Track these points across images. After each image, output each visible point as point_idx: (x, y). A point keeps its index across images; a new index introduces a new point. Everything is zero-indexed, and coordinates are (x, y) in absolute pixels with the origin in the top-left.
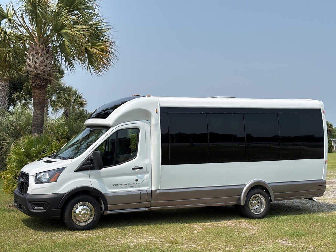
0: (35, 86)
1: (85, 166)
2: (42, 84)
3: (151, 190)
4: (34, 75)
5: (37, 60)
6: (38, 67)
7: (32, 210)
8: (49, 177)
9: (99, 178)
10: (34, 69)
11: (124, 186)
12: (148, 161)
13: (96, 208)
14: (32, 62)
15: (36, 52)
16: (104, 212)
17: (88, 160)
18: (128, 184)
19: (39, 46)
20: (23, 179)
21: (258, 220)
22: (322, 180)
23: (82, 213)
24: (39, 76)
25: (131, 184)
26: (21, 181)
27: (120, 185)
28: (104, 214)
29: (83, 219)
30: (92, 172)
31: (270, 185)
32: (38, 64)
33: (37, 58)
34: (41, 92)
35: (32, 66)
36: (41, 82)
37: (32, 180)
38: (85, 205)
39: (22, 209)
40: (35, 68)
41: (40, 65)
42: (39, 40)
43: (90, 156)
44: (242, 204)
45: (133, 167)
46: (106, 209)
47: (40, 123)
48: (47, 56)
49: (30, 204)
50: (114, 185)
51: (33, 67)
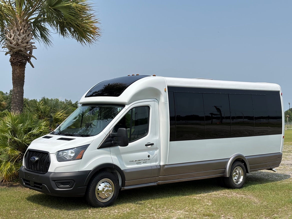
0: (16, 63)
1: (107, 143)
2: (24, 61)
3: (160, 165)
4: (15, 52)
5: (19, 37)
6: (20, 43)
7: (56, 188)
8: (73, 155)
9: (118, 154)
10: (15, 46)
11: (139, 162)
12: (157, 138)
13: (115, 185)
14: (14, 38)
15: (18, 29)
16: (121, 188)
17: (109, 137)
18: (142, 160)
19: (21, 23)
20: (38, 157)
21: (239, 189)
22: (280, 153)
23: (105, 190)
24: (20, 53)
25: (144, 160)
26: (36, 159)
27: (136, 161)
28: (121, 190)
29: (107, 195)
30: (112, 149)
31: (246, 158)
32: (20, 41)
33: (19, 35)
34: (22, 69)
35: (13, 42)
36: (22, 59)
37: (53, 158)
38: (107, 182)
39: (41, 188)
40: (17, 44)
41: (22, 42)
42: (20, 17)
43: (111, 133)
44: (228, 176)
45: (146, 144)
46: (123, 185)
47: (20, 100)
48: (28, 33)
49: (54, 182)
50: (130, 161)
51: (15, 43)
